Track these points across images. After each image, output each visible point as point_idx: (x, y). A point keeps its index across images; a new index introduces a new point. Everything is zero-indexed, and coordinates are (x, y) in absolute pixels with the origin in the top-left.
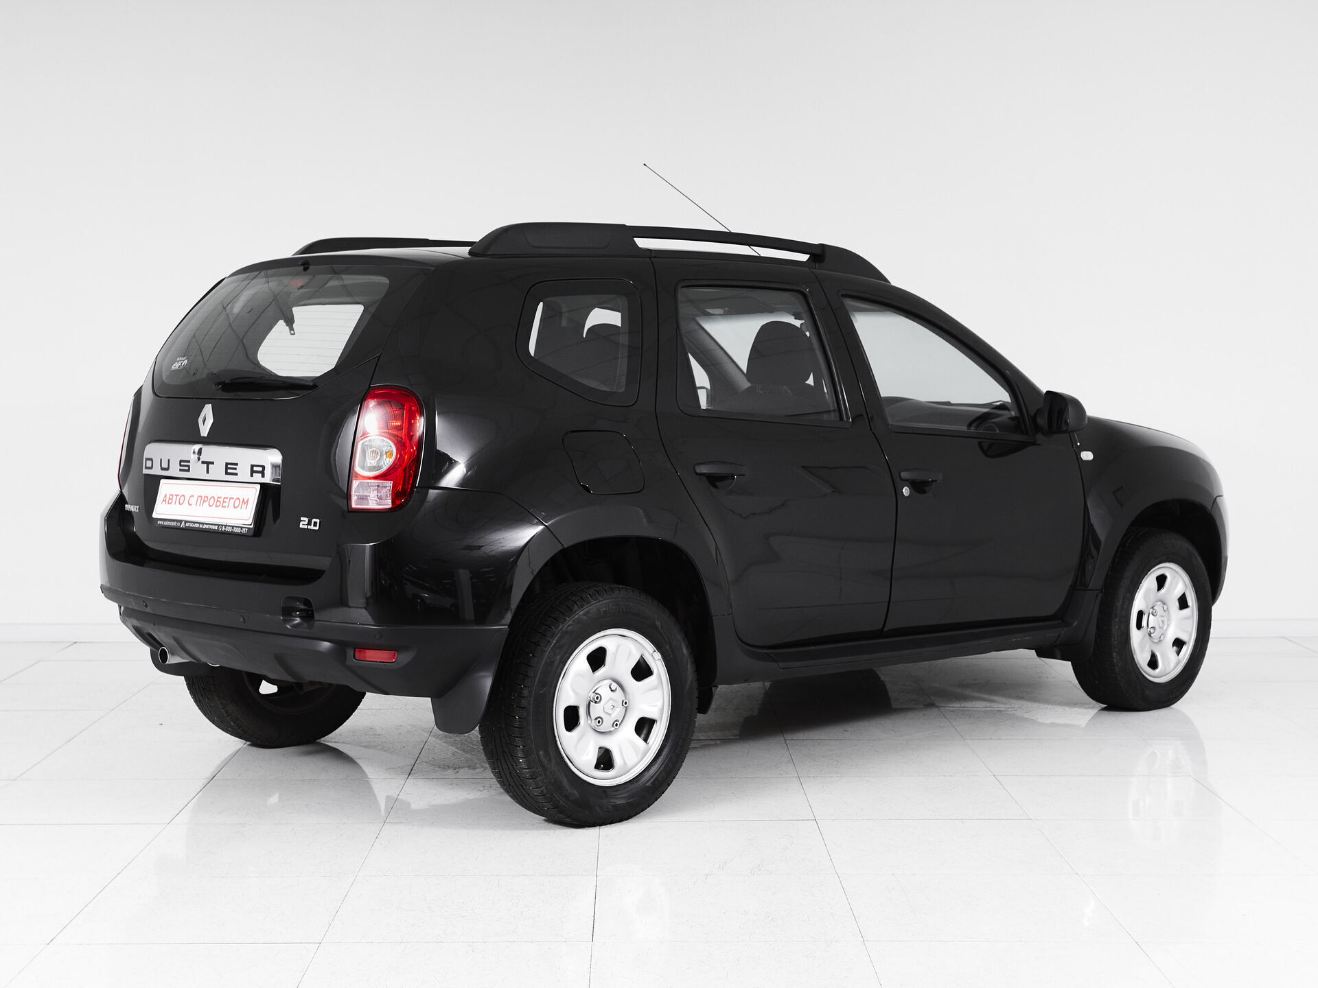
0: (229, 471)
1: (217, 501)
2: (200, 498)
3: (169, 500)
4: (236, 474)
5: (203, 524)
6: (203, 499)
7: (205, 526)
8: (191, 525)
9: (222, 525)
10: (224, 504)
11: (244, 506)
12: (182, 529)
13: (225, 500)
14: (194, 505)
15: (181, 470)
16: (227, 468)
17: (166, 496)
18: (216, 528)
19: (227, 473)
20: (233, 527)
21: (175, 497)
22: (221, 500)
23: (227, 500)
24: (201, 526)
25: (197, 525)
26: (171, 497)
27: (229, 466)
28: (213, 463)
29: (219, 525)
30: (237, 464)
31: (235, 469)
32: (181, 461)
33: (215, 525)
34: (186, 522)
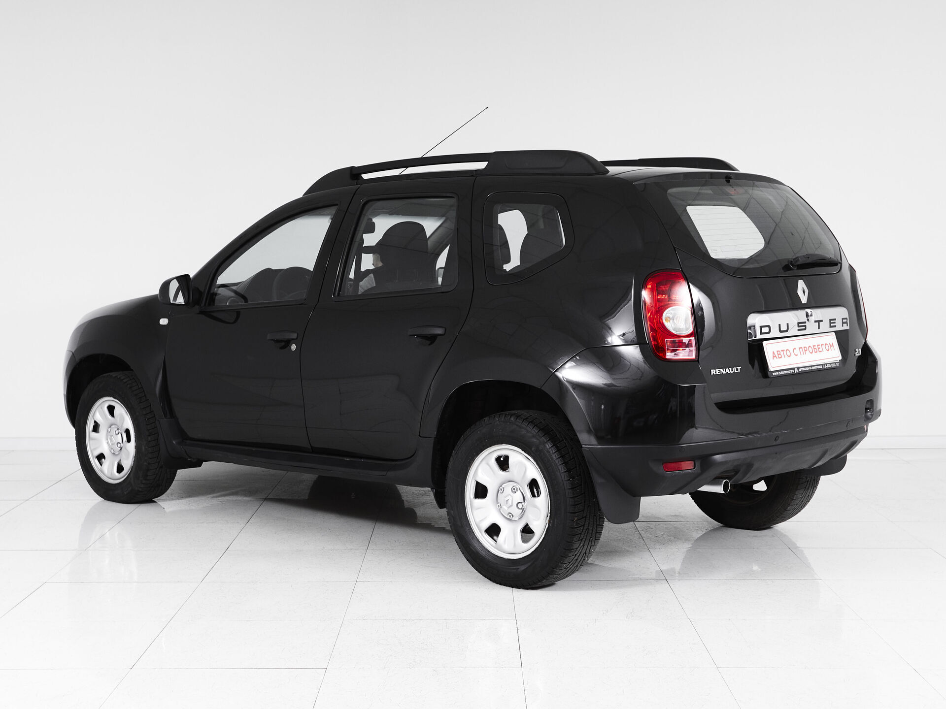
0: (832, 325)
1: (814, 349)
2: (801, 349)
3: (778, 355)
4: (835, 326)
5: (811, 366)
6: (805, 349)
7: (814, 368)
8: (803, 369)
9: (824, 364)
10: (820, 350)
11: (832, 348)
12: (797, 374)
13: (819, 347)
14: (799, 354)
15: (799, 330)
16: (830, 323)
17: (773, 353)
18: (821, 367)
19: (831, 327)
20: (831, 364)
21: (782, 353)
22: (816, 347)
23: (820, 346)
24: (810, 368)
25: (807, 369)
26: (779, 353)
27: (831, 321)
28: (822, 321)
29: (822, 365)
30: (835, 319)
31: (835, 323)
32: (799, 323)
33: (820, 365)
34: (798, 368)
